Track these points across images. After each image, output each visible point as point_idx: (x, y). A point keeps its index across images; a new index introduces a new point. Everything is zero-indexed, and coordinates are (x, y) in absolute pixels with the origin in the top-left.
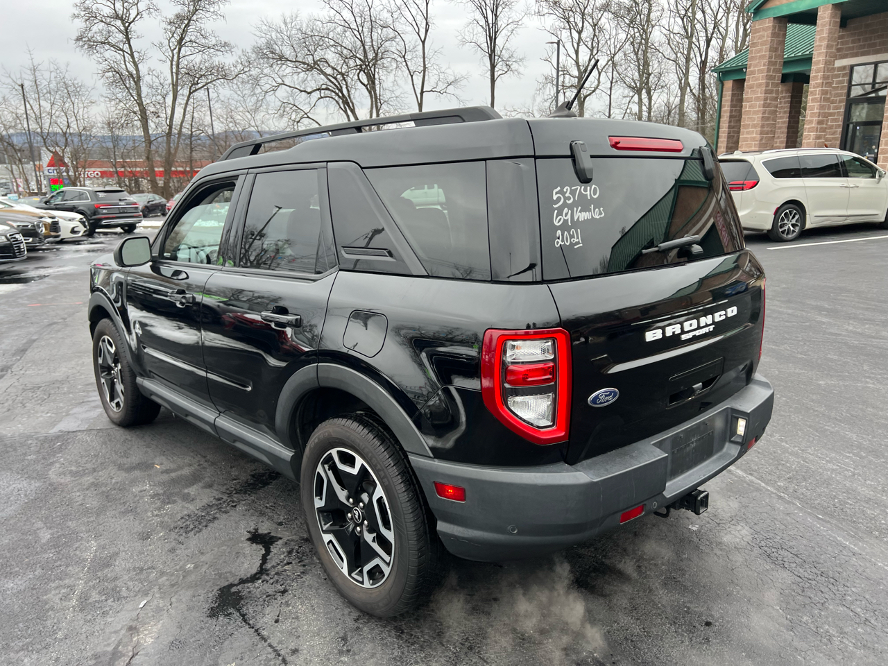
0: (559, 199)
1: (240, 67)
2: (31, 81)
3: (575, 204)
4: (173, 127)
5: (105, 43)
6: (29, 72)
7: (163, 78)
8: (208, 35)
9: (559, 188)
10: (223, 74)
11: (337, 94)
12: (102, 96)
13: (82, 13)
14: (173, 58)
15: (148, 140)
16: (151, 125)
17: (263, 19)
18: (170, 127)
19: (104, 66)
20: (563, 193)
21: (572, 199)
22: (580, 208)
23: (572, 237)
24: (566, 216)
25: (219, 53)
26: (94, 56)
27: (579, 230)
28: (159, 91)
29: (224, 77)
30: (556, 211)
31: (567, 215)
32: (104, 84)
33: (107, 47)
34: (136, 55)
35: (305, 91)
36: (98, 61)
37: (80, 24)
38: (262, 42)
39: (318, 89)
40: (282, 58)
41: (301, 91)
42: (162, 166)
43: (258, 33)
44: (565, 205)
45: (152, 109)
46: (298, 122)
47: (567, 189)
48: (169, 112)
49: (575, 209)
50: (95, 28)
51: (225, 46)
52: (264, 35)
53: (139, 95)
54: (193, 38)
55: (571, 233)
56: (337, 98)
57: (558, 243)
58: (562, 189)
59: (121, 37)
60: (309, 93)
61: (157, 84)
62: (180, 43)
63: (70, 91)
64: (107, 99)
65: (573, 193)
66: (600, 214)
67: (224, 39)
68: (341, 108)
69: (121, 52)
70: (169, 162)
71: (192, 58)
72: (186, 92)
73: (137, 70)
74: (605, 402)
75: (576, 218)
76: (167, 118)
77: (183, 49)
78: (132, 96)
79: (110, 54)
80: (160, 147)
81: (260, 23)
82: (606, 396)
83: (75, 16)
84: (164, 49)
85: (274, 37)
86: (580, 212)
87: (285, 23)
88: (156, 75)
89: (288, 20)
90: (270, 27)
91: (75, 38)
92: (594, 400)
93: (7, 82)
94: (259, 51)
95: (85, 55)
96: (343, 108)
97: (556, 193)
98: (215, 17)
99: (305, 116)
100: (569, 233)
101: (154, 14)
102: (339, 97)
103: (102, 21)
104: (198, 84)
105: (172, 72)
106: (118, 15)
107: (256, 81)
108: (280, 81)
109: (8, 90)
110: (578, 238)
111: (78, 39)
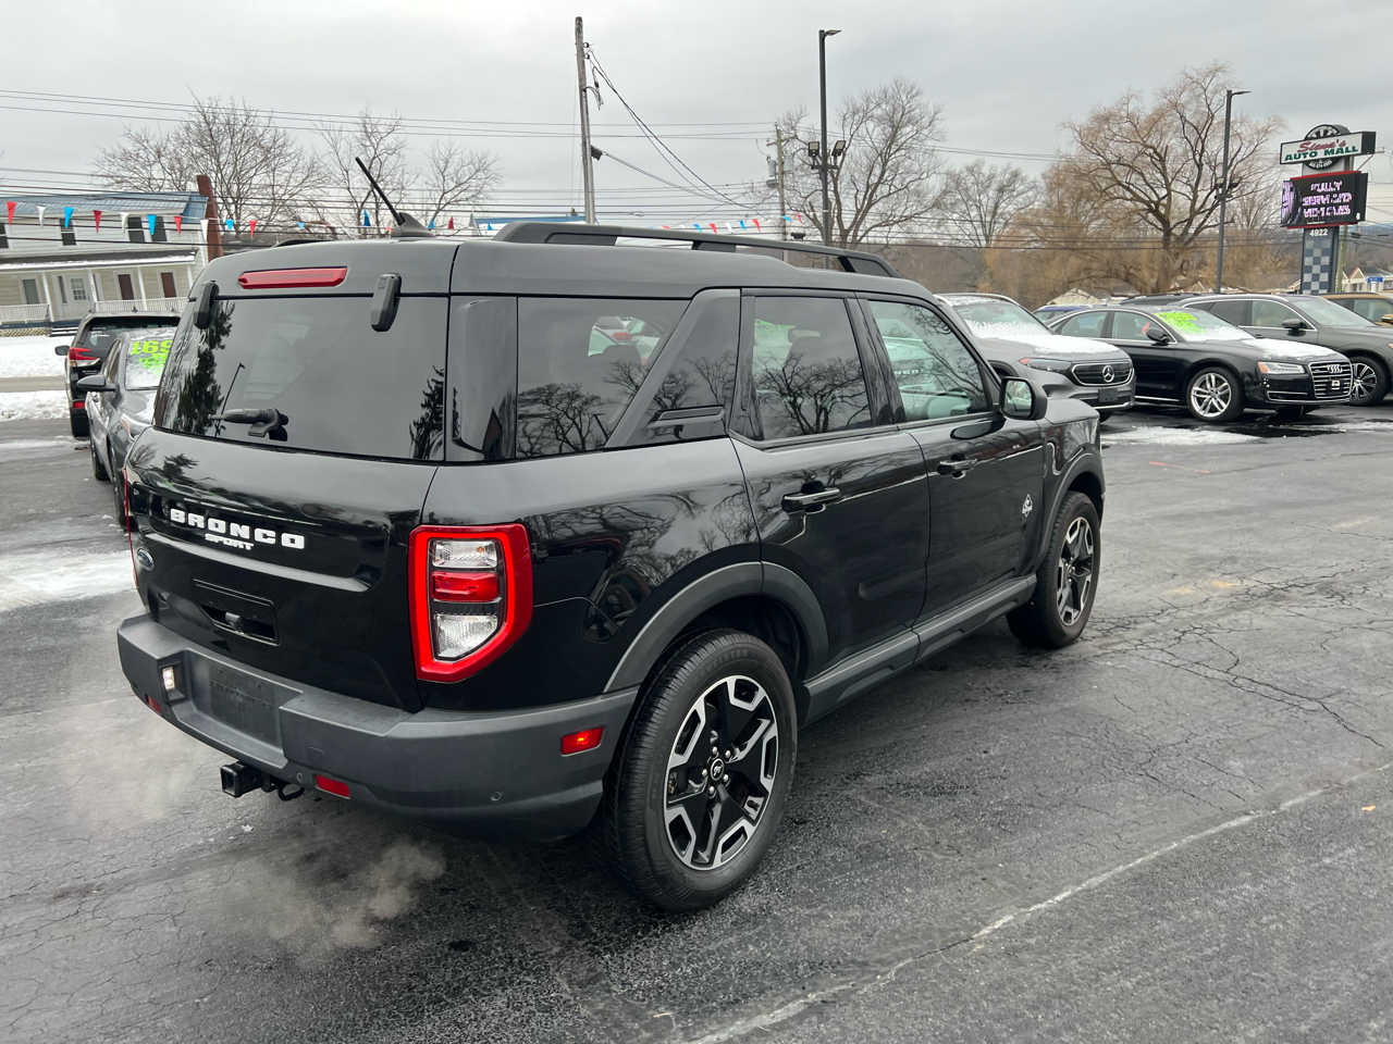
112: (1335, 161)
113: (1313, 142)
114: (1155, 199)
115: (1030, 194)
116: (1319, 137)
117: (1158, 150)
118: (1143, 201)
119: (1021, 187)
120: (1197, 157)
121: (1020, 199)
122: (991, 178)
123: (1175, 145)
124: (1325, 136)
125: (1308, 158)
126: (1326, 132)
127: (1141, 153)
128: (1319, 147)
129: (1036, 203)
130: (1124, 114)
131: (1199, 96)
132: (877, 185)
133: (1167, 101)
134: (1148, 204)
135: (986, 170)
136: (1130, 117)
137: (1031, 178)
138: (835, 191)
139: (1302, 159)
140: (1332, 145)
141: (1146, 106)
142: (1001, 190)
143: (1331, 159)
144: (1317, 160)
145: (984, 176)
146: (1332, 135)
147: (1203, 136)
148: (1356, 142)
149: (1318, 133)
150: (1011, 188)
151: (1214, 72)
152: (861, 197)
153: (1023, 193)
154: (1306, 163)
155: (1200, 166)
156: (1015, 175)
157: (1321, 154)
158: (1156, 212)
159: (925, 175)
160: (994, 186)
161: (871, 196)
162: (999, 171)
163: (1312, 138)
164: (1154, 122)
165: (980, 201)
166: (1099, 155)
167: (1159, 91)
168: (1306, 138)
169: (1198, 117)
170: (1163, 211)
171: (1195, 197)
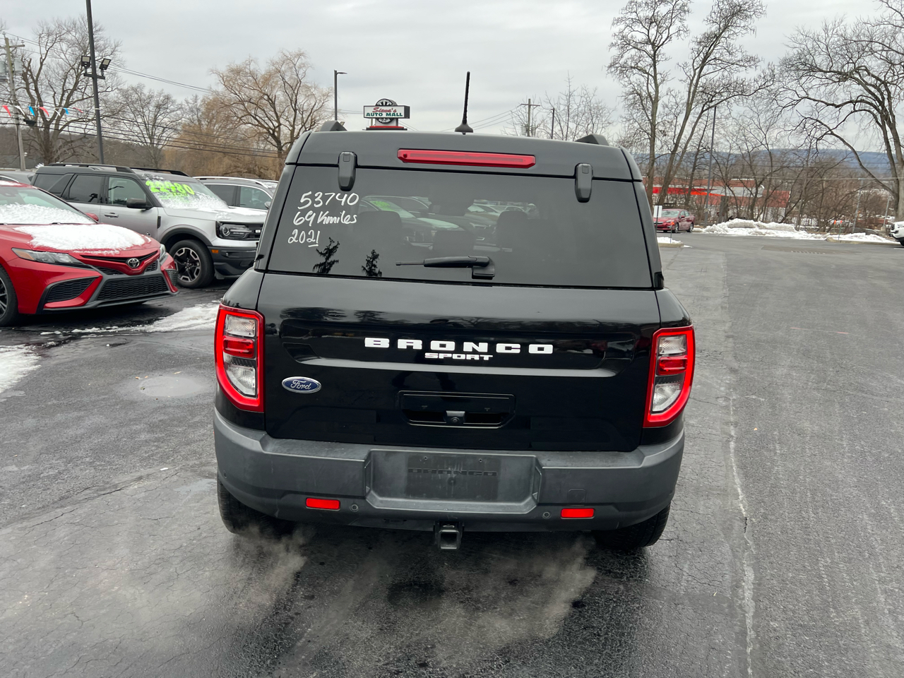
0: (307, 202)
1: (761, 82)
2: (565, 105)
3: (324, 208)
4: (680, 145)
5: (634, 68)
6: (565, 98)
7: (680, 97)
8: (734, 51)
9: (310, 193)
10: (740, 91)
11: (875, 107)
12: (621, 117)
13: (619, 42)
14: (693, 78)
15: (653, 158)
16: (658, 143)
17: (800, 28)
18: (676, 145)
19: (629, 89)
20: (312, 197)
21: (321, 204)
22: (328, 212)
23: (308, 236)
24: (308, 218)
25: (741, 69)
26: (622, 82)
27: (319, 232)
28: (673, 110)
29: (742, 93)
30: (299, 213)
31: (310, 217)
32: (624, 107)
33: (635, 71)
34: (659, 77)
35: (833, 105)
36: (624, 85)
37: (615, 52)
38: (793, 53)
39: (851, 102)
40: (813, 69)
41: (828, 105)
42: (660, 184)
43: (792, 44)
44: (312, 208)
45: (661, 128)
46: (818, 140)
47: (319, 195)
48: (678, 131)
49: (322, 213)
50: (626, 55)
51: (751, 61)
52: (798, 45)
53: (654, 114)
54: (717, 56)
55: (309, 234)
56: (875, 112)
57: (291, 240)
58: (313, 194)
59: (649, 60)
60: (837, 107)
61: (673, 104)
62: (704, 62)
63: (594, 112)
64: (624, 120)
65: (324, 198)
66: (352, 219)
67: (751, 53)
68: (877, 122)
69: (646, 75)
70: (668, 180)
71: (712, 75)
72: (699, 110)
73: (657, 91)
74: (300, 389)
75: (319, 221)
76: (674, 137)
77: (706, 67)
78: (647, 116)
79: (636, 77)
80: (662, 164)
81: (797, 32)
82: (301, 384)
83: (613, 45)
84: (687, 69)
85: (810, 46)
86: (327, 216)
87: (826, 30)
88: (674, 95)
89: (830, 27)
90: (806, 36)
91: (608, 65)
92: (289, 384)
93: (546, 107)
94: (788, 64)
95: (616, 80)
96: (880, 123)
97: (306, 197)
98: (744, 31)
99: (830, 132)
100: (307, 233)
101: (682, 36)
102: (878, 110)
103: (634, 48)
104: (712, 101)
105: (689, 92)
106: (649, 40)
107: (774, 96)
108: (803, 94)
109: (546, 114)
110: (315, 238)
111: (611, 66)
112: (392, 119)
113: (380, 108)
114: (272, 127)
115: (179, 112)
116: (383, 105)
117: (270, 97)
118: (265, 128)
119: (172, 107)
120: (293, 105)
121: (172, 114)
122: (150, 97)
123: (280, 95)
124: (386, 105)
125: (378, 116)
126: (386, 103)
127: (262, 98)
128: (383, 111)
129: (183, 119)
130: (247, 70)
131: (291, 68)
132: (72, 91)
133: (274, 68)
134: (268, 129)
135: (146, 91)
136: (252, 74)
137: (179, 102)
138: (36, 90)
139: (375, 116)
140: (390, 111)
141: (262, 68)
142: (158, 107)
143: (390, 118)
144: (383, 118)
145: (145, 95)
146: (389, 105)
147: (296, 92)
148: (401, 111)
149: (382, 103)
150: (166, 106)
151: (300, 55)
152: (58, 97)
153: (174, 111)
154: (377, 119)
155: (295, 110)
156: (168, 98)
157: (384, 115)
158: (273, 135)
159: (109, 89)
160: (153, 104)
161: (68, 98)
162: (156, 93)
163: (379, 105)
164: (267, 79)
165: (143, 112)
166: (236, 94)
167: (270, 62)
168: (377, 105)
169: (292, 80)
170: (276, 134)
171: (294, 128)
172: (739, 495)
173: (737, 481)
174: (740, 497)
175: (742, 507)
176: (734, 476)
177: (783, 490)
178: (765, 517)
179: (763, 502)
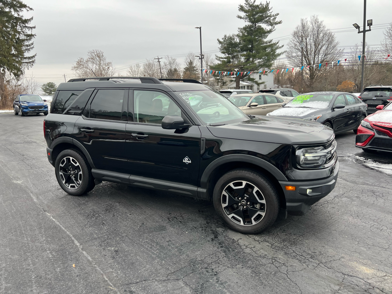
172: (53, 218)
173: (58, 223)
174: (52, 217)
175: (49, 214)
176: (61, 225)
177: (36, 228)
178: (38, 215)
179: (42, 220)
